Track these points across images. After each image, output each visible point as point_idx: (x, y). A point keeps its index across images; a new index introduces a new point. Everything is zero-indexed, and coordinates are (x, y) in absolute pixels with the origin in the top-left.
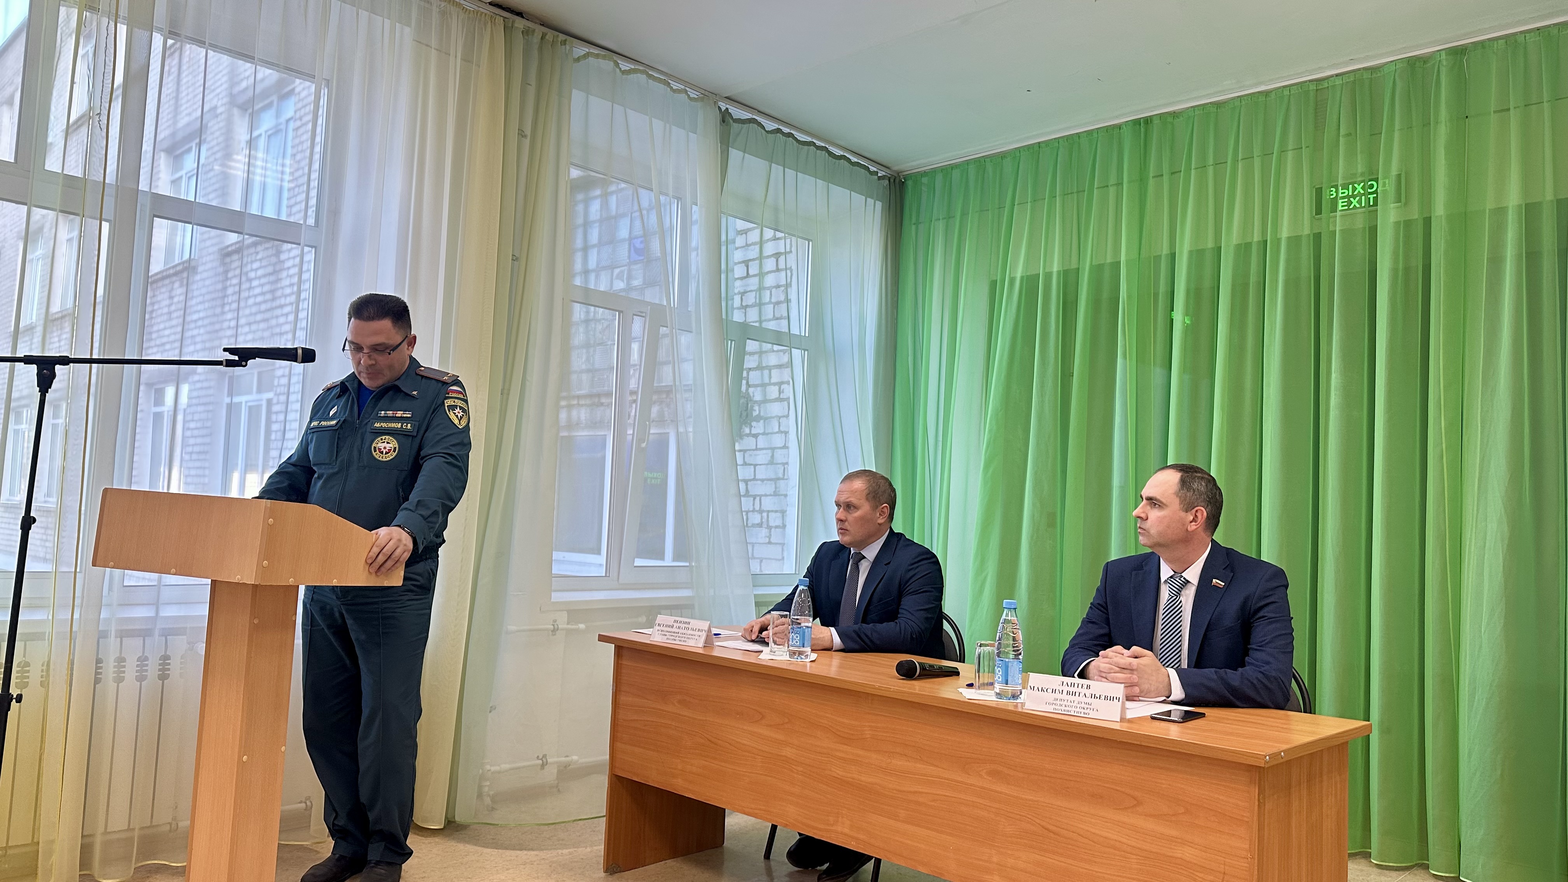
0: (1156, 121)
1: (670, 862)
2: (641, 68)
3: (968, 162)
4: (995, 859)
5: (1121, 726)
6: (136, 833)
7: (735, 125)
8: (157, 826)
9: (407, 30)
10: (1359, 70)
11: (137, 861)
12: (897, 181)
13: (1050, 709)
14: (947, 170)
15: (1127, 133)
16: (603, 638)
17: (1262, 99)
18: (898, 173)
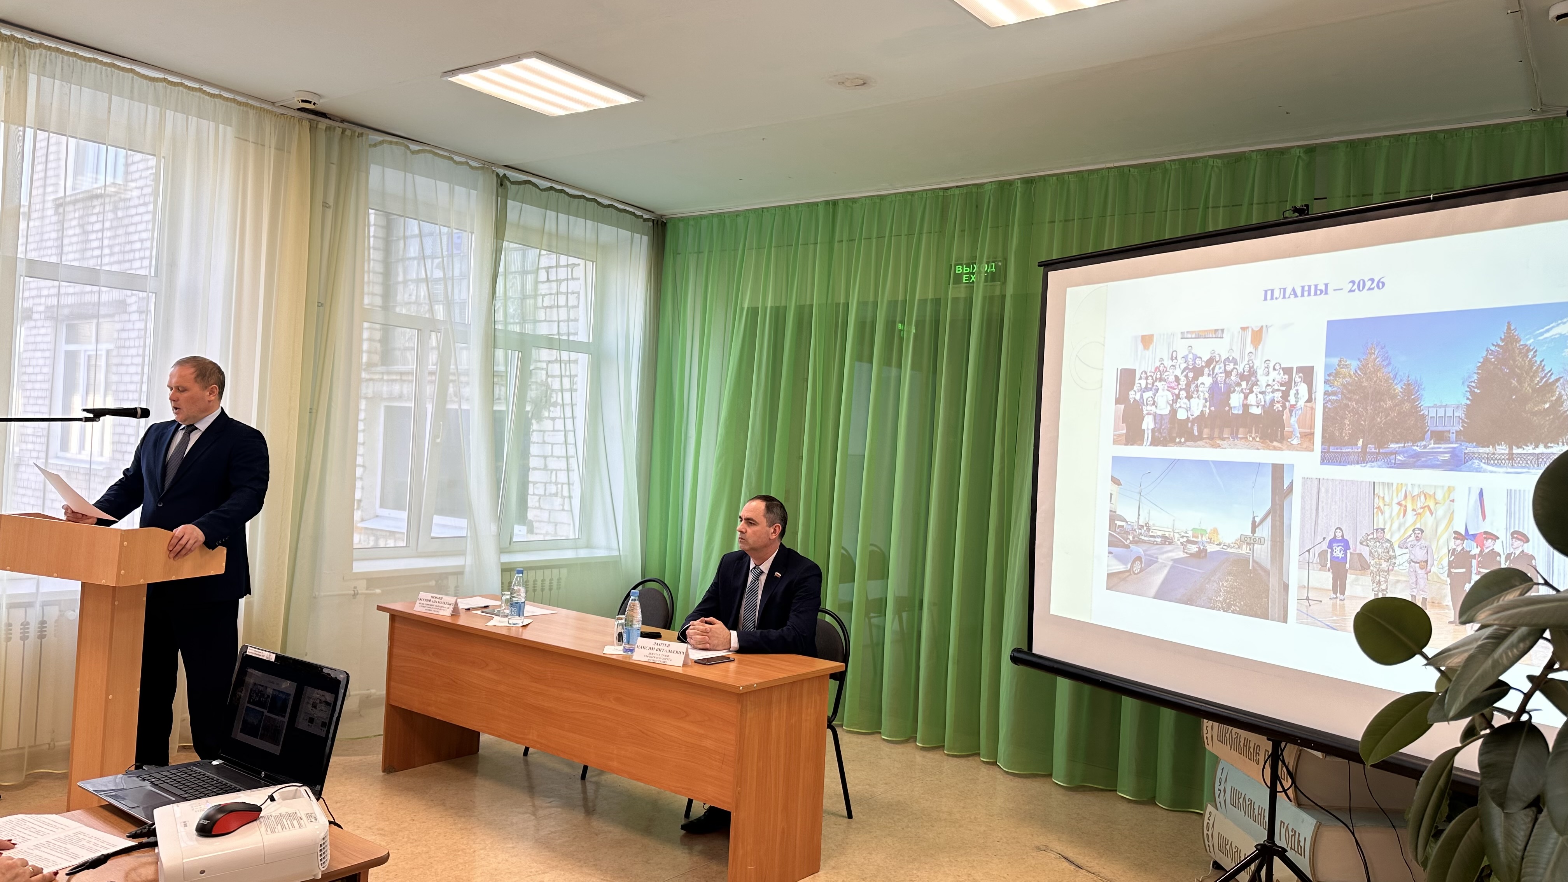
0: (841, 204)
1: (433, 765)
2: (428, 148)
3: (713, 215)
4: (615, 752)
5: (683, 670)
6: (26, 751)
7: (513, 186)
8: (38, 745)
9: (229, 128)
10: (970, 185)
11: (27, 770)
12: (660, 223)
13: (646, 659)
14: (698, 219)
15: (821, 208)
16: (380, 608)
17: (909, 197)
18: (662, 216)
